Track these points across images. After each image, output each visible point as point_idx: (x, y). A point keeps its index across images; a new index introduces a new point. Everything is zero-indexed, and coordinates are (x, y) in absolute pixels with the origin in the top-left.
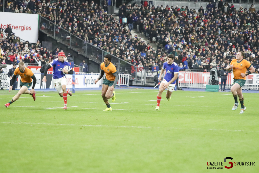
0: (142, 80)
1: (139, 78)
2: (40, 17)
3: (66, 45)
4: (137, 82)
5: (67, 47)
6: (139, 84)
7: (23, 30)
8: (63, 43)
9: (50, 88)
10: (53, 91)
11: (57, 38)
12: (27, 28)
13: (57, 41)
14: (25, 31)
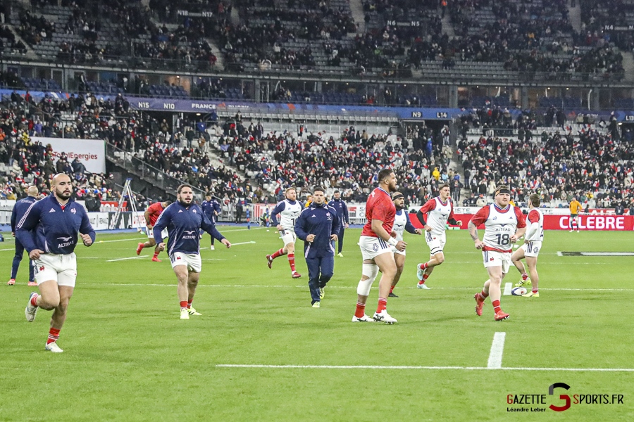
0: (229, 215)
1: (225, 213)
2: (106, 144)
3: (139, 175)
4: (223, 217)
5: (139, 178)
6: (225, 220)
7: (87, 159)
8: (135, 173)
9: (120, 228)
10: (123, 233)
11: (127, 169)
12: (92, 157)
13: (127, 171)
14: (90, 160)
